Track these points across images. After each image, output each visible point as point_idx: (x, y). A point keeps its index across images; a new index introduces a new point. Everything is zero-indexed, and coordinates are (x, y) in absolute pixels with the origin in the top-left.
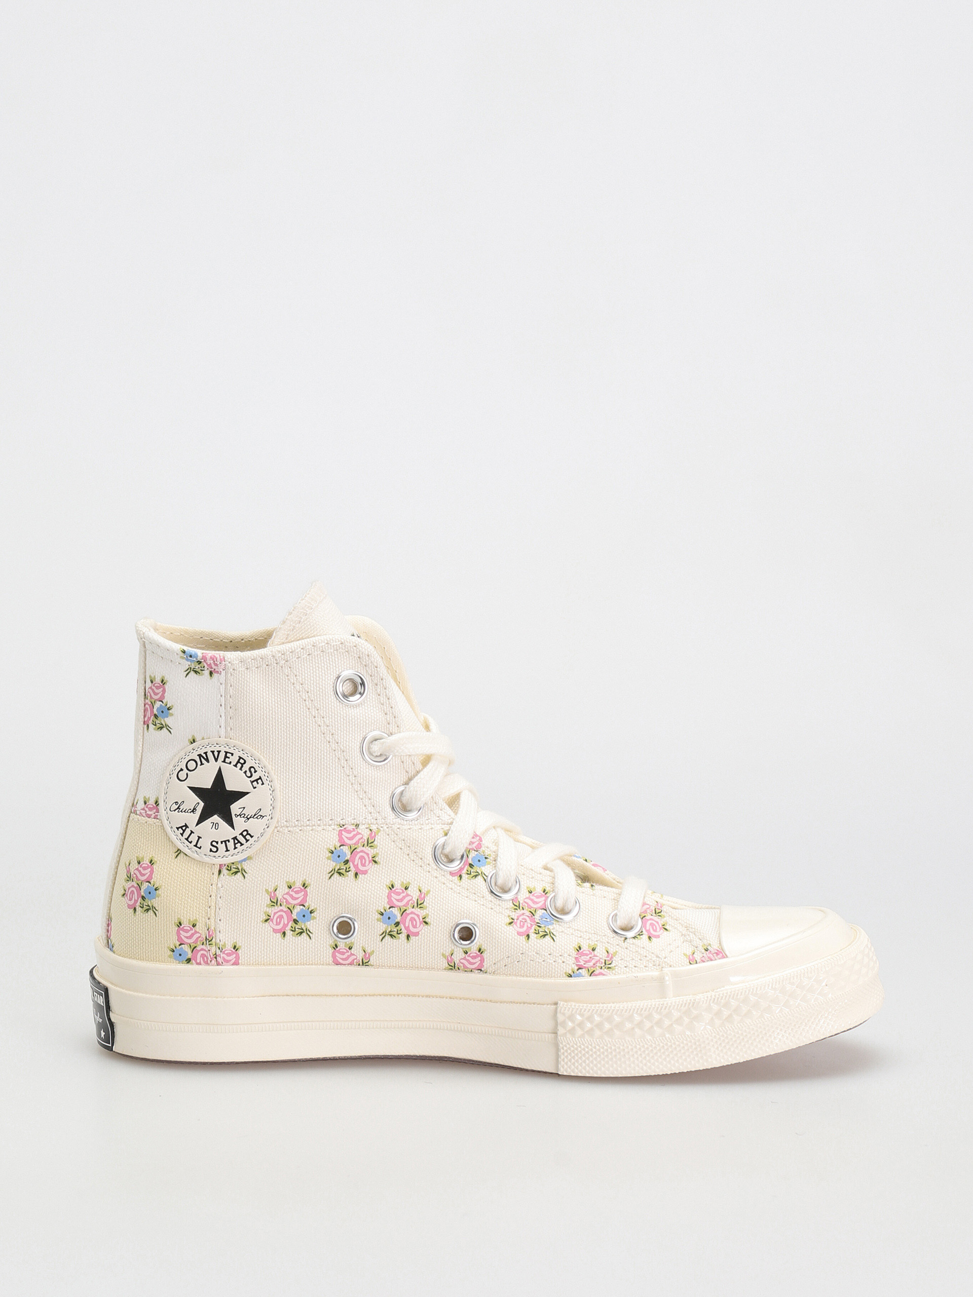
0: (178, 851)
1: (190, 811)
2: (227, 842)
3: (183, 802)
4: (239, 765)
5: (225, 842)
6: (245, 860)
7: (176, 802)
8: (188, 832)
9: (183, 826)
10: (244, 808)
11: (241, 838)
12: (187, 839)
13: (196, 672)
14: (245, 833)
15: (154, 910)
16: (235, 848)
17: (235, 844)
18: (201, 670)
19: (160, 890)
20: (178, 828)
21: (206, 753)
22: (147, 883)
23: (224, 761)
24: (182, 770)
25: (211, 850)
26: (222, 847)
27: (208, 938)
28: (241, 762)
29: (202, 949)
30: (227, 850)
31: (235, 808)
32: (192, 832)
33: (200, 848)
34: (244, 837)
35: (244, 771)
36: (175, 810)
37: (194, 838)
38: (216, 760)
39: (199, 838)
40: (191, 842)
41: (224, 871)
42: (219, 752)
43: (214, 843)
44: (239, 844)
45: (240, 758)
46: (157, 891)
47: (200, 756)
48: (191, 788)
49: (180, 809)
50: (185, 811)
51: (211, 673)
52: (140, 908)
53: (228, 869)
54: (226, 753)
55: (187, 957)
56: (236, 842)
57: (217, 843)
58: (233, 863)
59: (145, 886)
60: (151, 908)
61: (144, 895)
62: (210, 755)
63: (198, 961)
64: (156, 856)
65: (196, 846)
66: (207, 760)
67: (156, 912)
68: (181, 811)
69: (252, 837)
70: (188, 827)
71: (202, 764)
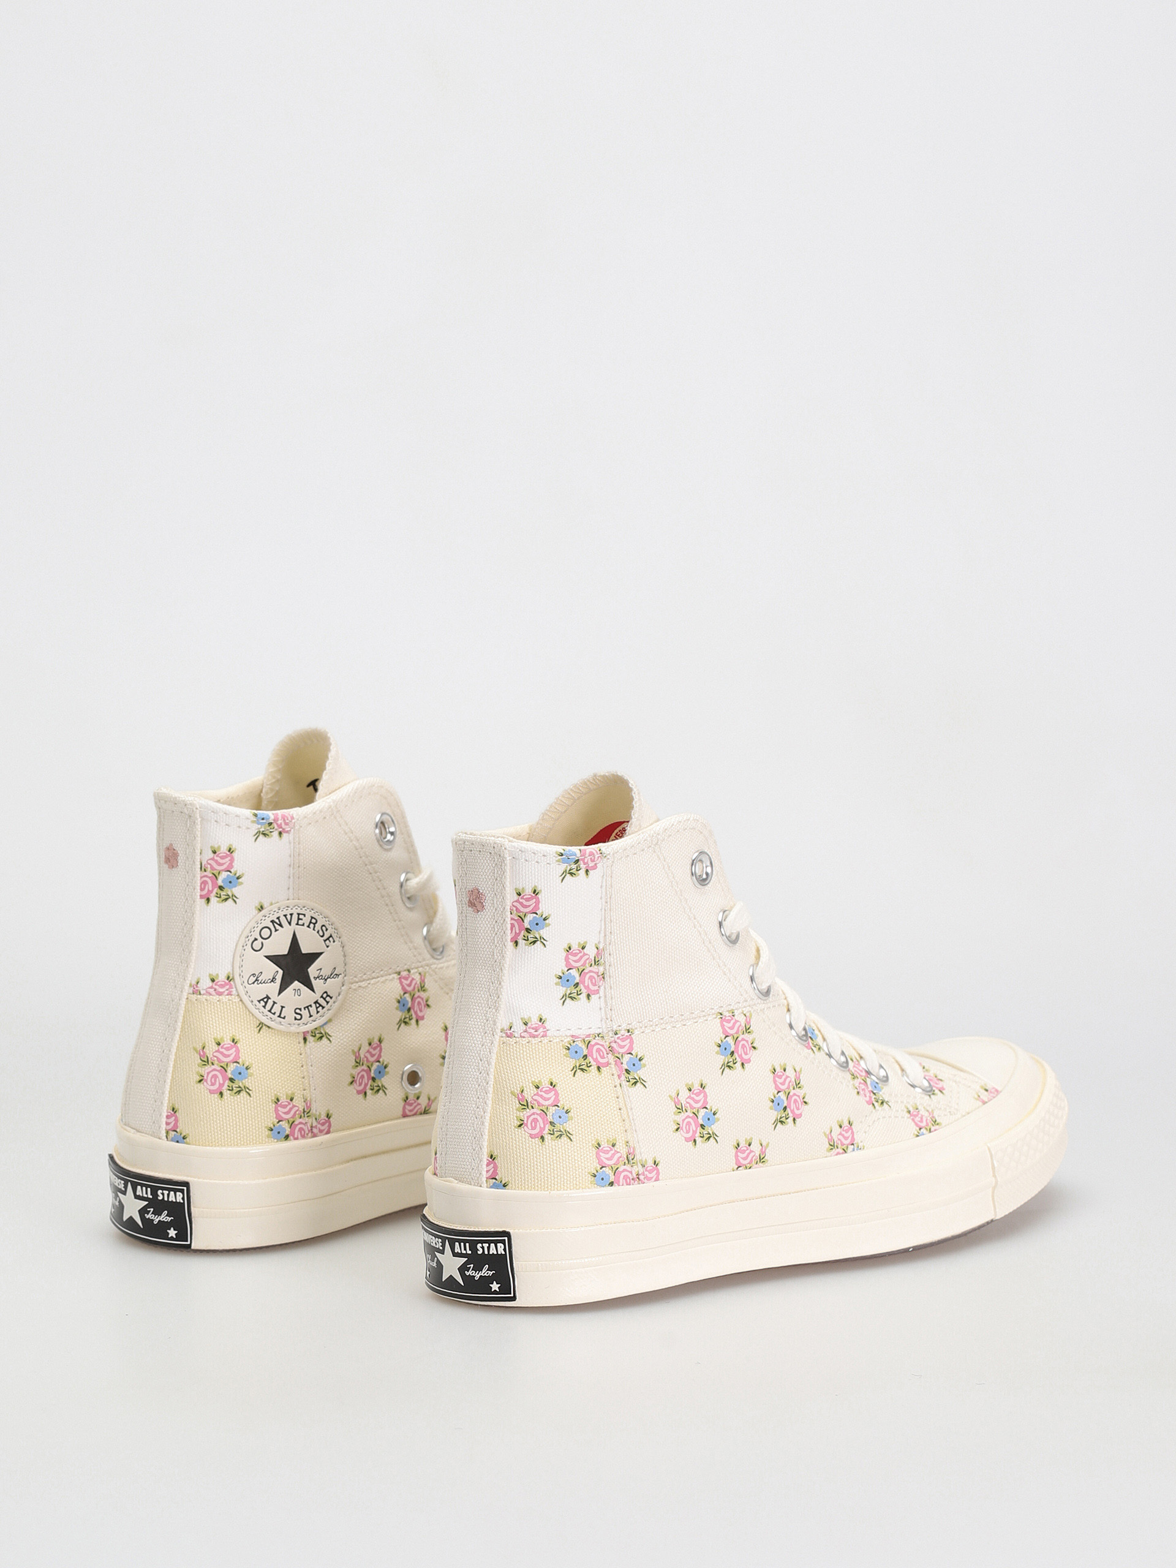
0: (260, 1024)
1: (270, 981)
2: (309, 1007)
3: (261, 973)
4: (312, 925)
5: (307, 1007)
6: (325, 1024)
7: (253, 975)
8: (270, 1003)
9: (265, 998)
10: (321, 969)
11: (322, 1001)
12: (270, 1011)
13: (265, 835)
14: (325, 995)
15: (247, 1090)
16: (318, 1012)
17: (317, 1008)
18: (271, 832)
19: (251, 1068)
20: (259, 1001)
21: (278, 918)
22: (235, 1064)
23: (297, 924)
24: (256, 939)
25: (296, 1019)
26: (305, 1013)
27: (305, 1110)
28: (313, 922)
29: (300, 1123)
30: (311, 1016)
31: (312, 971)
32: (274, 1003)
33: (284, 1018)
34: (325, 999)
35: (317, 931)
36: (253, 983)
37: (277, 1009)
38: (290, 923)
39: (282, 1007)
40: (274, 1014)
41: (310, 1038)
42: (291, 915)
43: (298, 1011)
44: (321, 1008)
45: (312, 918)
46: (249, 1070)
47: (273, 922)
48: (267, 957)
49: (258, 980)
50: (264, 982)
51: (280, 833)
52: (228, 1092)
53: (312, 1036)
54: (299, 914)
55: (286, 1134)
56: (318, 1005)
57: (300, 1009)
58: (316, 1029)
59: (232, 1067)
60: (243, 1089)
61: (233, 1077)
62: (283, 919)
63: (296, 1136)
64: (237, 1035)
65: (279, 1016)
66: (281, 925)
67: (250, 1092)
68: (260, 983)
69: (331, 998)
70: (270, 998)
71: (276, 930)
